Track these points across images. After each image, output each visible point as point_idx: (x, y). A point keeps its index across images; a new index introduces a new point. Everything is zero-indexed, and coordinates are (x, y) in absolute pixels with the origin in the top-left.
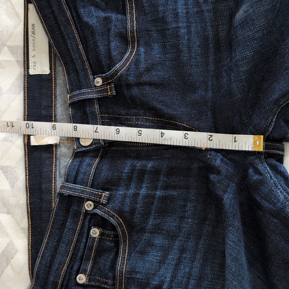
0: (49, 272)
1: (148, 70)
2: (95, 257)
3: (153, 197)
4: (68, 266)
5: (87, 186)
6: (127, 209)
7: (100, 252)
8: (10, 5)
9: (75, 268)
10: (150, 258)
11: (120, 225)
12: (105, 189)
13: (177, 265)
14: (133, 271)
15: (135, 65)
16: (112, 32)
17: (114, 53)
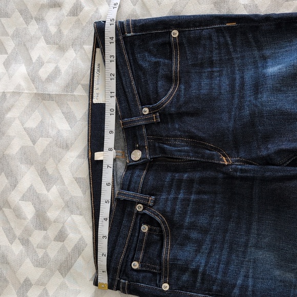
0: (110, 260)
1: (186, 103)
2: (145, 247)
3: (189, 200)
4: (125, 256)
5: (137, 192)
6: (168, 209)
7: (149, 244)
8: (84, 52)
9: (130, 256)
10: (188, 248)
11: (164, 222)
12: (151, 195)
13: (209, 253)
14: (175, 259)
15: (177, 99)
16: (160, 74)
17: (160, 90)
